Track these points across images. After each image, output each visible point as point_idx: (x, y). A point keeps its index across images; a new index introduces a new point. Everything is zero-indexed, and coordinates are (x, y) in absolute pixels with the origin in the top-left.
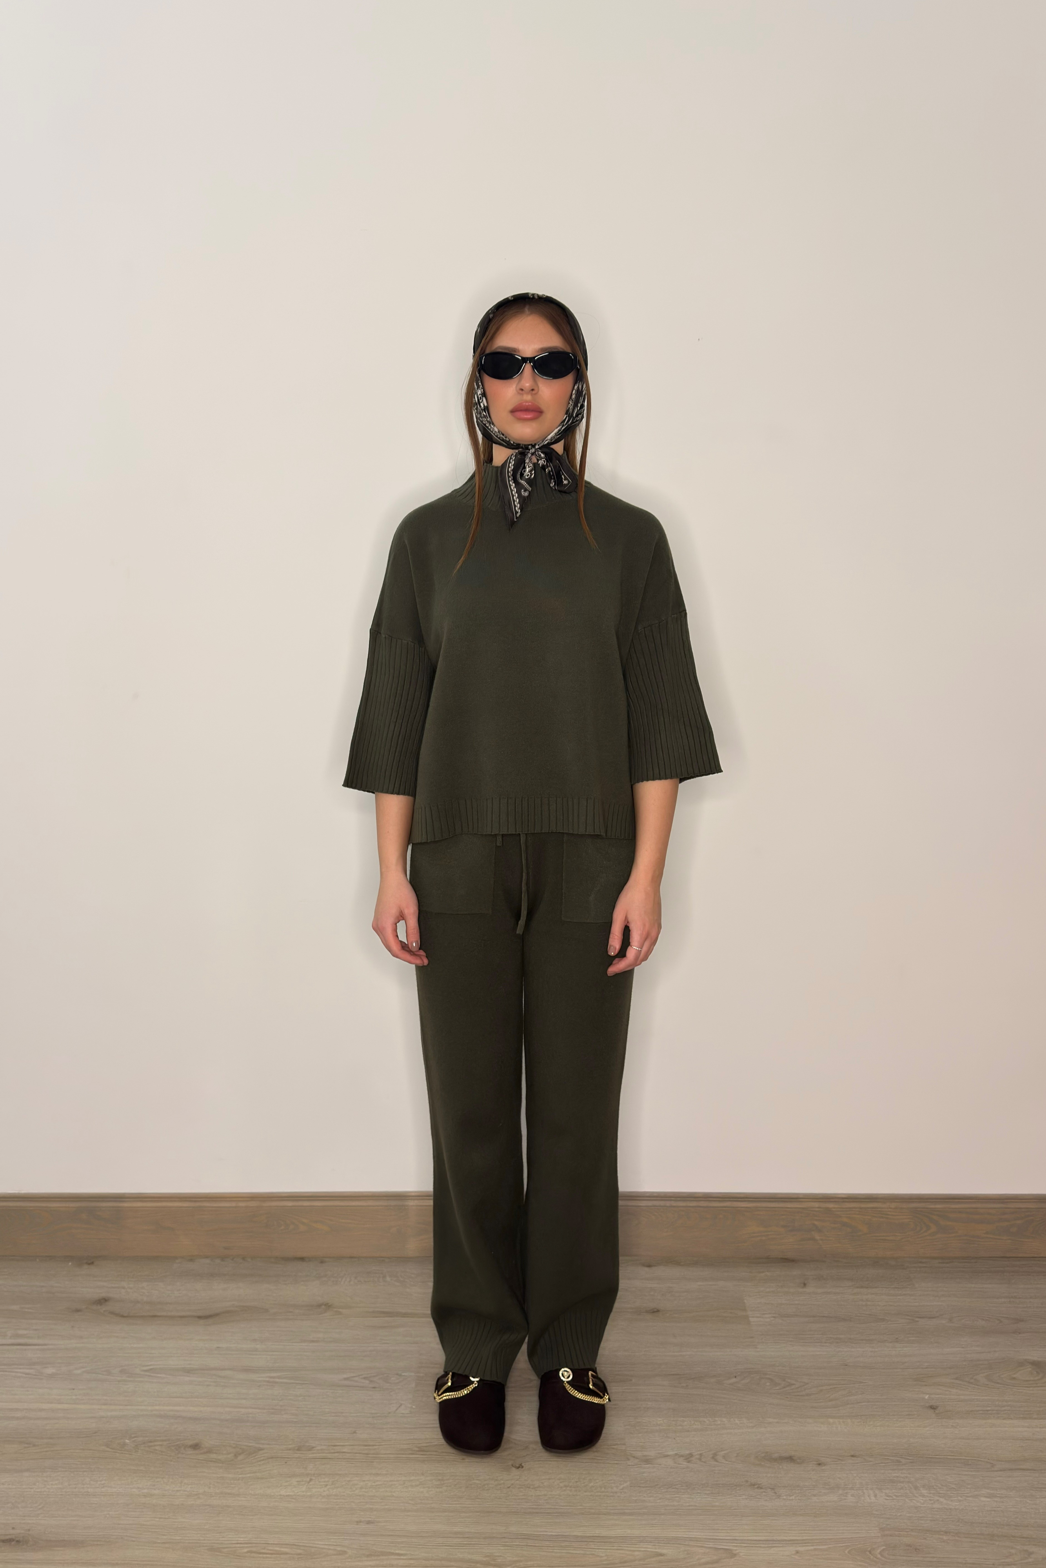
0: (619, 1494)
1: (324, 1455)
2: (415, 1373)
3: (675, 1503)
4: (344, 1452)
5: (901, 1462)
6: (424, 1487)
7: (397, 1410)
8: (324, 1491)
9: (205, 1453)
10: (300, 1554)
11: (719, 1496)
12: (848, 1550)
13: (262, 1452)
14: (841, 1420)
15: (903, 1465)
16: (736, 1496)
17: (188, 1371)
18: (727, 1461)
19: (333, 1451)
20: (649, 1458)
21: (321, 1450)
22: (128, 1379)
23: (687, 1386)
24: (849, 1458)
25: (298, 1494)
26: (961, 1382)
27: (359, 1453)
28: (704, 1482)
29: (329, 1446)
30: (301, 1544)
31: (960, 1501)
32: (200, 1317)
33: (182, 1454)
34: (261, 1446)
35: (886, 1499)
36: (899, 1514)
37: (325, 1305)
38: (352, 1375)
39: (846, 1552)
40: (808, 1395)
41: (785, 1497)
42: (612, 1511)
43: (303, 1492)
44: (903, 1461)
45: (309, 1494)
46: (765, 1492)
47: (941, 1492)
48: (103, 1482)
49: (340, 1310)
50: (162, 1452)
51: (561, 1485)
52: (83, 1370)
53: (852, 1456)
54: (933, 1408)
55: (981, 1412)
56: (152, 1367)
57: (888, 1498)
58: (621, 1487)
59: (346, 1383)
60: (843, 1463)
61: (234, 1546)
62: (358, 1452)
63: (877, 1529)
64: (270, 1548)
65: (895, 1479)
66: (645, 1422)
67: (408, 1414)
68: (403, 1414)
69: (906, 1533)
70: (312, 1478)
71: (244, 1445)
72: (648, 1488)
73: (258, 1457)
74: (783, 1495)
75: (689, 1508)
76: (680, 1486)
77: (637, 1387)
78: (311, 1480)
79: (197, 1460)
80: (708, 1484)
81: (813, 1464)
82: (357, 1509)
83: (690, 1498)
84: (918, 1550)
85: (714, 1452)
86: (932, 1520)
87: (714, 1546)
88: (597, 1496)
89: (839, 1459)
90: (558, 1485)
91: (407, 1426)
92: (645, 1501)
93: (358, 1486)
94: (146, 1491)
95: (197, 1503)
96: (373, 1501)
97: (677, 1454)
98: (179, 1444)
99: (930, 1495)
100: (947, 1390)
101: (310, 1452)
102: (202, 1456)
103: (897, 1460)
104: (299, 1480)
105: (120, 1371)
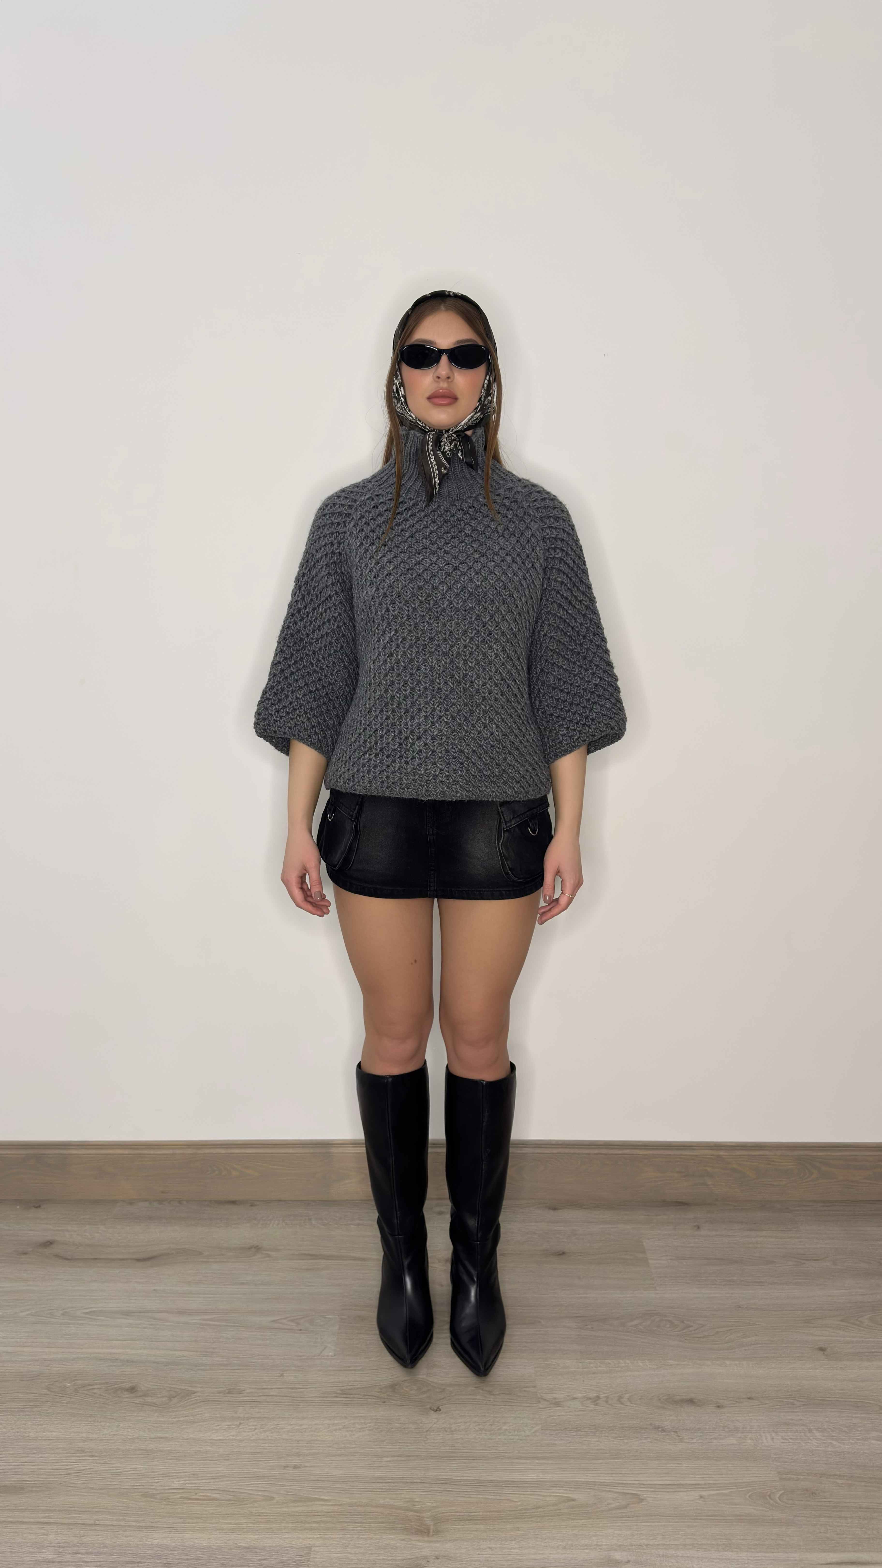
0: (531, 1438)
1: (254, 1398)
2: (338, 1316)
3: (585, 1447)
4: (272, 1396)
5: (794, 1404)
6: (348, 1431)
7: (321, 1352)
8: (253, 1435)
9: (140, 1396)
10: (230, 1500)
11: (625, 1439)
12: (748, 1495)
13: (195, 1394)
14: (737, 1362)
15: (796, 1407)
16: (641, 1439)
17: (127, 1314)
18: (631, 1403)
19: (261, 1394)
20: (559, 1400)
21: (251, 1393)
22: (69, 1321)
23: (592, 1328)
24: (745, 1400)
25: (227, 1438)
26: (846, 1324)
27: (287, 1396)
28: (611, 1425)
29: (257, 1389)
30: (231, 1490)
31: (852, 1443)
32: (138, 1260)
33: (120, 1397)
34: (194, 1389)
35: (783, 1443)
36: (796, 1458)
37: (255, 1248)
38: (279, 1318)
39: (747, 1497)
40: (704, 1337)
41: (687, 1441)
42: (525, 1455)
43: (233, 1436)
44: (797, 1404)
45: (238, 1438)
46: (668, 1435)
47: (834, 1435)
48: (44, 1426)
49: (269, 1253)
50: (101, 1395)
51: (477, 1428)
52: (28, 1312)
53: (749, 1398)
54: (822, 1349)
55: (866, 1354)
56: (92, 1310)
57: (784, 1441)
58: (534, 1430)
59: (276, 1325)
60: (741, 1405)
61: (166, 1491)
62: (285, 1395)
63: (776, 1473)
64: (201, 1494)
65: (790, 1421)
66: (554, 1365)
67: (332, 1356)
68: (327, 1356)
69: (802, 1477)
70: (242, 1422)
71: (177, 1388)
72: (558, 1431)
73: (191, 1400)
74: (685, 1438)
75: (598, 1452)
76: (588, 1429)
77: (547, 1329)
78: (240, 1423)
79: (133, 1404)
80: (614, 1427)
81: (713, 1406)
82: (284, 1453)
83: (598, 1441)
84: (814, 1495)
85: (619, 1394)
86: (826, 1464)
87: (622, 1491)
88: (510, 1439)
89: (737, 1402)
90: (474, 1428)
91: (331, 1368)
92: (555, 1444)
93: (285, 1430)
94: (84, 1435)
95: (132, 1447)
96: (299, 1445)
97: (584, 1397)
98: (116, 1388)
99: (823, 1438)
100: (834, 1332)
101: (240, 1395)
102: (138, 1400)
103: (791, 1402)
104: (229, 1424)
105: (62, 1314)
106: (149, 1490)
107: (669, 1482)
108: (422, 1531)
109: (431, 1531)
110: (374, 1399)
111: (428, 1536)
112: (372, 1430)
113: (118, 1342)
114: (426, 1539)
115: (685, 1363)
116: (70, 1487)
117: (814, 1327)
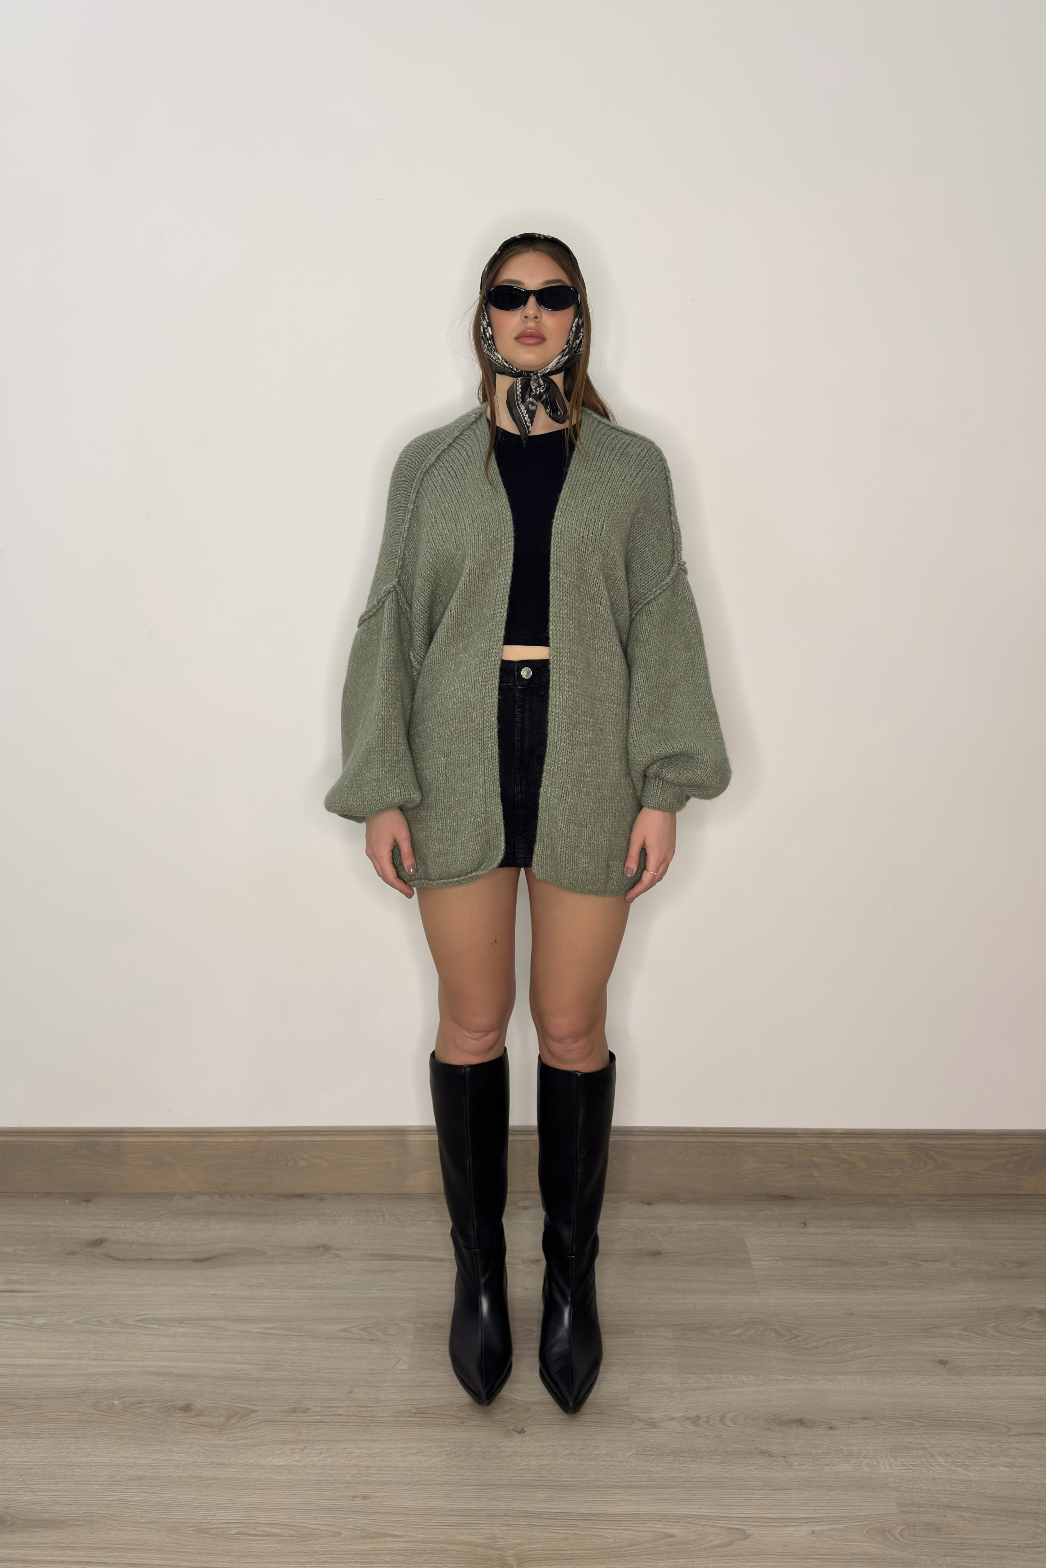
0: (625, 1464)
1: (319, 1418)
2: (414, 1324)
3: (684, 1475)
4: (339, 1415)
5: (912, 1425)
6: (423, 1456)
7: (395, 1365)
8: (318, 1460)
9: (195, 1416)
10: (292, 1536)
11: (728, 1465)
12: (866, 1530)
13: (256, 1413)
14: (850, 1377)
15: (916, 1429)
16: (746, 1466)
17: (182, 1321)
18: (734, 1424)
19: (327, 1414)
20: (655, 1421)
21: (318, 1412)
22: (119, 1330)
23: (691, 1338)
24: (861, 1420)
25: (291, 1464)
26: (969, 1334)
27: (355, 1416)
28: (712, 1449)
29: (324, 1407)
30: (294, 1524)
31: (978, 1471)
32: (196, 1261)
33: (173, 1416)
34: (254, 1408)
36: (916, 1487)
37: (323, 1247)
38: (349, 1326)
39: (865, 1532)
40: (814, 1348)
41: (796, 1467)
42: (618, 1484)
43: (297, 1461)
44: (915, 1424)
45: (303, 1463)
46: (775, 1461)
47: (958, 1460)
48: (89, 1450)
49: (338, 1252)
50: (152, 1414)
51: (565, 1453)
52: (76, 1320)
53: (864, 1419)
54: (943, 1363)
55: (990, 1368)
56: (144, 1317)
57: (904, 1468)
58: (628, 1455)
59: (345, 1334)
60: (856, 1426)
61: (222, 1526)
62: (354, 1414)
63: (895, 1504)
64: (260, 1529)
65: (909, 1445)
66: (650, 1380)
67: (406, 1370)
68: (401, 1370)
69: (925, 1510)
70: (306, 1445)
71: (237, 1407)
72: (655, 1456)
73: (250, 1420)
74: (795, 1464)
75: (699, 1480)
76: (688, 1453)
77: (640, 1339)
78: (305, 1447)
79: (187, 1424)
80: (716, 1451)
81: (824, 1428)
82: (353, 1481)
83: (699, 1468)
84: (938, 1530)
85: (720, 1414)
86: (950, 1494)
87: (726, 1525)
88: (602, 1466)
89: (850, 1422)
90: (562, 1453)
91: (404, 1384)
92: (652, 1471)
93: (354, 1454)
94: (132, 1460)
95: (185, 1474)
96: (369, 1472)
97: (683, 1416)
98: (169, 1406)
99: (946, 1464)
100: (955, 1343)
101: (305, 1414)
102: (192, 1420)
103: (909, 1423)
104: (291, 1447)
105: (112, 1322)
106: (203, 1525)
107: (779, 1515)
110: (452, 1419)
112: (450, 1454)
113: (173, 1354)
115: (794, 1377)
116: (114, 1520)
117: (934, 1337)
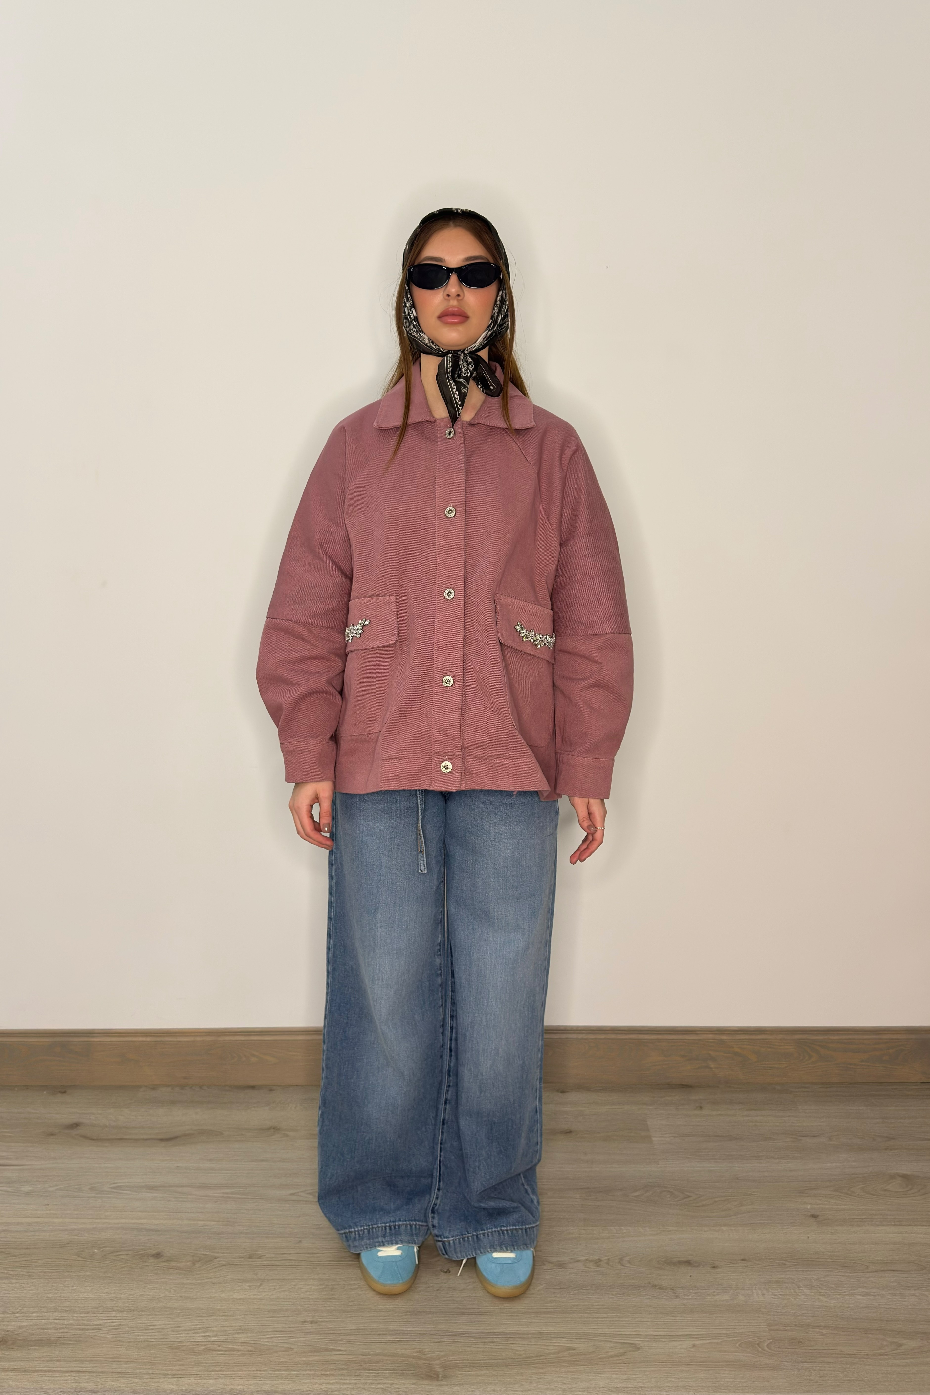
0: (535, 1295)
1: (273, 1262)
3: (586, 1303)
4: (290, 1260)
5: (785, 1265)
8: (272, 1294)
9: (166, 1261)
10: (251, 1351)
11: (624, 1296)
12: (738, 1343)
13: (218, 1259)
14: (733, 1228)
15: (787, 1267)
16: (640, 1296)
17: (151, 1188)
18: (631, 1265)
19: (279, 1259)
20: (563, 1263)
21: (270, 1257)
22: (97, 1195)
23: (596, 1198)
24: (740, 1261)
25: (248, 1297)
26: (838, 1194)
27: (304, 1260)
28: (612, 1284)
29: (277, 1254)
30: (253, 1342)
31: (838, 1299)
32: (161, 1140)
33: (146, 1262)
34: (216, 1255)
35: (772, 1298)
36: (785, 1311)
37: (274, 1128)
39: (737, 1345)
40: (703, 1206)
41: (683, 1297)
43: (254, 1295)
44: (788, 1264)
45: (259, 1297)
46: (665, 1292)
47: (822, 1291)
48: (75, 1288)
49: (286, 1132)
50: (128, 1260)
52: (57, 1187)
53: (743, 1260)
54: (814, 1216)
55: (857, 1220)
56: (118, 1185)
58: (538, 1289)
59: (293, 1197)
60: (735, 1266)
61: (192, 1343)
63: (765, 1324)
64: (224, 1346)
65: (781, 1279)
66: (558, 1231)
69: (789, 1328)
70: (262, 1283)
71: (201, 1254)
72: (561, 1290)
73: (213, 1264)
74: (681, 1295)
75: (597, 1307)
76: (589, 1287)
79: (159, 1268)
80: (615, 1285)
81: (708, 1267)
82: (302, 1310)
83: (599, 1298)
84: (800, 1343)
85: (620, 1257)
86: (812, 1316)
87: (620, 1341)
89: (730, 1263)
92: (558, 1301)
93: (303, 1290)
94: (113, 1295)
95: (158, 1306)
97: (587, 1260)
98: (143, 1254)
99: (810, 1294)
100: (827, 1201)
101: (261, 1259)
102: (163, 1264)
103: (782, 1263)
104: (250, 1284)
105: (90, 1189)
106: (175, 1343)
107: (665, 1333)
108: (431, 1377)
109: (440, 1376)
111: (437, 1380)
113: (143, 1213)
114: (435, 1383)
115: (684, 1229)
116: (100, 1340)
117: (808, 1197)
